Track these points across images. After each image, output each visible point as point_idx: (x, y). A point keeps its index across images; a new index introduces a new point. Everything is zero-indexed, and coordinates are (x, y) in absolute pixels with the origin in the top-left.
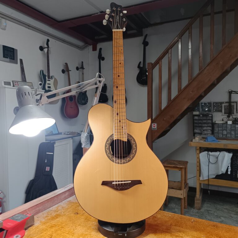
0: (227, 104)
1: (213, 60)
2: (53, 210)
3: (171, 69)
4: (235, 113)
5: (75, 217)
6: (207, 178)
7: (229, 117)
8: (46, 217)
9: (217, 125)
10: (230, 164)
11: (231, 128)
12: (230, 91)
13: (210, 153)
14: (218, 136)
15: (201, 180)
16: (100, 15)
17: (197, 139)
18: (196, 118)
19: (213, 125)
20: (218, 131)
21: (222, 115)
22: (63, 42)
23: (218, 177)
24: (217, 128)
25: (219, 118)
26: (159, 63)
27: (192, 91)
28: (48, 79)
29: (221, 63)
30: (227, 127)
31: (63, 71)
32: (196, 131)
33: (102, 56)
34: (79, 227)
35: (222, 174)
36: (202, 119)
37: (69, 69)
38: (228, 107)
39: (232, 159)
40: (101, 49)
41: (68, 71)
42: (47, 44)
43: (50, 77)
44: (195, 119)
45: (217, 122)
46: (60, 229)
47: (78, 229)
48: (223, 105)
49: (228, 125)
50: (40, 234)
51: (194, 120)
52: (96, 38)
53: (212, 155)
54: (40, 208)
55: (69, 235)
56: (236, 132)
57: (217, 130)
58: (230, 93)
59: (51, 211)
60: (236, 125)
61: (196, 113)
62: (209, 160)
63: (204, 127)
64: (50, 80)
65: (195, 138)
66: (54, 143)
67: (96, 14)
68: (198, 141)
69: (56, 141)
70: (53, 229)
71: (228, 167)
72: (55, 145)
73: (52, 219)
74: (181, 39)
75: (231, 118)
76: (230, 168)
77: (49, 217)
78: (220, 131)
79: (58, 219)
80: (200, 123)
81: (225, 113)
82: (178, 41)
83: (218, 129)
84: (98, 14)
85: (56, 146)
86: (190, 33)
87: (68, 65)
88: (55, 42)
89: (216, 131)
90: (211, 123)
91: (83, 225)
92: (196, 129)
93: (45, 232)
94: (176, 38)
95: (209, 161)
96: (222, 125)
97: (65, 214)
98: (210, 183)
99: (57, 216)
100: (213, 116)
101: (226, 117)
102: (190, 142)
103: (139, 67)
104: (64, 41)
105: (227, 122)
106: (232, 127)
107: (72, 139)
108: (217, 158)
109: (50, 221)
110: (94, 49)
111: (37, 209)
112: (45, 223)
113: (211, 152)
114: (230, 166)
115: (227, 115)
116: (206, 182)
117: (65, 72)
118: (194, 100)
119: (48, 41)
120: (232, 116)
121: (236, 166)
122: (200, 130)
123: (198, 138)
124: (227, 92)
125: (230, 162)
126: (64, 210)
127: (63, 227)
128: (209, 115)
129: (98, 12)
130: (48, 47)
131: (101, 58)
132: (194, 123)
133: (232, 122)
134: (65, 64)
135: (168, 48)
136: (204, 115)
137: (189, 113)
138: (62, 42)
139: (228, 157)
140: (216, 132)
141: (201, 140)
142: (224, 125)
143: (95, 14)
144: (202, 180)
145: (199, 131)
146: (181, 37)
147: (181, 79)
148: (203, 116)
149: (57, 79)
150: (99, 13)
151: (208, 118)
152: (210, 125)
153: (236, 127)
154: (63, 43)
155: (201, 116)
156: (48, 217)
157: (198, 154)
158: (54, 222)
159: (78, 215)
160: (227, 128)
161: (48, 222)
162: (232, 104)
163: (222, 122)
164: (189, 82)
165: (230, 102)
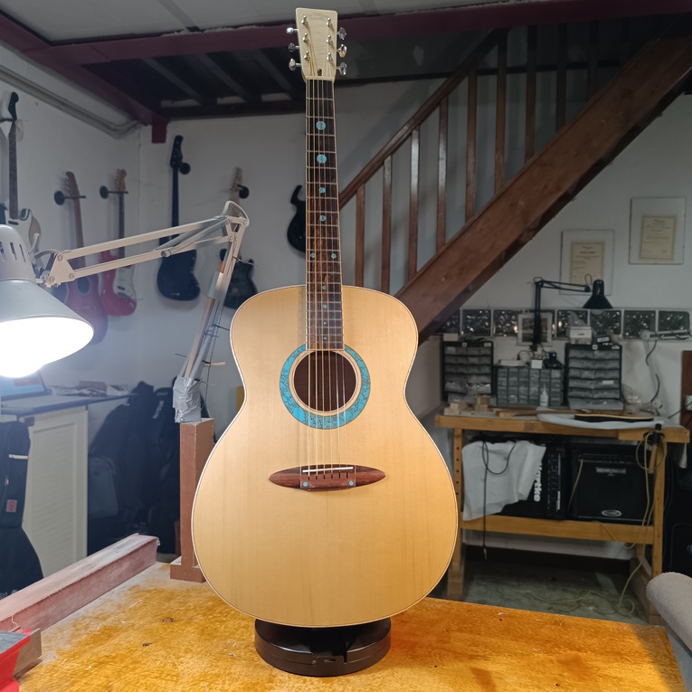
0: (531, 316)
1: (503, 193)
2: (90, 615)
3: (390, 211)
4: (549, 339)
5: (165, 629)
6: (482, 515)
7: (534, 349)
8: (73, 636)
9: (505, 370)
10: (539, 475)
11: (540, 378)
12: (538, 280)
13: (489, 446)
14: (508, 400)
15: (466, 522)
16: (186, 36)
17: (455, 407)
18: (451, 350)
19: (495, 371)
20: (508, 386)
21: (517, 345)
22: (62, 107)
23: (510, 510)
24: (505, 379)
25: (509, 352)
26: (356, 192)
27: (446, 277)
28: (11, 220)
29: (521, 203)
30: (531, 375)
31: (59, 198)
32: (451, 386)
33: (184, 161)
34: (189, 655)
35: (520, 502)
36: (465, 352)
37: (78, 192)
38: (533, 324)
39: (545, 461)
40: (179, 139)
41: (76, 197)
42: (12, 109)
43: (19, 214)
44: (447, 352)
45: (503, 363)
46: (131, 666)
47: (188, 663)
48: (521, 317)
49: (532, 371)
50: (68, 686)
51: (443, 355)
52: (165, 104)
53: (495, 452)
54: (50, 611)
55: (164, 682)
56: (553, 390)
57: (505, 384)
58: (539, 285)
59: (84, 618)
60: (553, 371)
61: (450, 337)
62: (487, 466)
63: (471, 375)
64: (16, 224)
65: (448, 405)
66: (30, 422)
67: (176, 34)
68: (457, 413)
69: (37, 416)
70: (108, 670)
71: (536, 481)
72: (31, 429)
73: (95, 642)
74: (419, 130)
75: (539, 351)
76: (539, 484)
77: (84, 637)
78: (513, 386)
79: (114, 641)
80: (462, 365)
81: (525, 339)
82: (411, 134)
83: (508, 382)
84: (182, 33)
85: (35, 432)
86: (444, 117)
87: (76, 178)
88: (37, 104)
89: (502, 386)
90: (488, 365)
91: (199, 650)
92: (451, 382)
93: (84, 681)
94: (406, 128)
95: (487, 468)
96: (516, 370)
97: (133, 625)
98: (488, 528)
99: (108, 633)
100: (495, 346)
101: (527, 348)
102: (437, 417)
103: (295, 200)
104: (63, 104)
105: (529, 364)
106: (543, 375)
107: (87, 409)
108: (508, 459)
109: (91, 648)
110: (159, 137)
111: (42, 614)
112: (74, 656)
113: (493, 443)
114: (539, 480)
115: (531, 344)
116: (479, 527)
117: (66, 200)
118: (451, 300)
119: (14, 98)
120: (542, 346)
121: (554, 480)
122: (461, 384)
123: (457, 405)
124: (529, 283)
125: (541, 469)
126: (124, 612)
127: (138, 662)
128: (486, 345)
129: (183, 27)
130: (14, 119)
131: (179, 165)
132: (443, 365)
133: (544, 362)
134: (67, 177)
135: (383, 152)
136: (471, 344)
137: (431, 337)
138: (59, 108)
139: (533, 454)
140: (501, 390)
141: (466, 410)
142: (521, 371)
143: (173, 32)
144: (469, 519)
145: (459, 388)
146: (419, 124)
147: (416, 242)
148: (468, 346)
149: (38, 219)
150: (186, 32)
151: (483, 351)
152: (487, 370)
153: (553, 376)
154: (61, 109)
155: (465, 344)
156: (79, 635)
157: (458, 448)
158: (103, 650)
159: (177, 625)
160: (529, 378)
161: (85, 652)
162: (543, 316)
163: (517, 363)
164: (437, 250)
165: (537, 311)
